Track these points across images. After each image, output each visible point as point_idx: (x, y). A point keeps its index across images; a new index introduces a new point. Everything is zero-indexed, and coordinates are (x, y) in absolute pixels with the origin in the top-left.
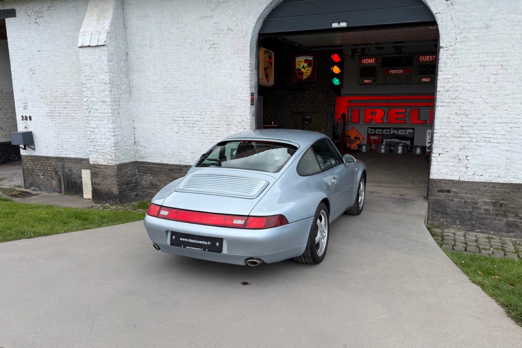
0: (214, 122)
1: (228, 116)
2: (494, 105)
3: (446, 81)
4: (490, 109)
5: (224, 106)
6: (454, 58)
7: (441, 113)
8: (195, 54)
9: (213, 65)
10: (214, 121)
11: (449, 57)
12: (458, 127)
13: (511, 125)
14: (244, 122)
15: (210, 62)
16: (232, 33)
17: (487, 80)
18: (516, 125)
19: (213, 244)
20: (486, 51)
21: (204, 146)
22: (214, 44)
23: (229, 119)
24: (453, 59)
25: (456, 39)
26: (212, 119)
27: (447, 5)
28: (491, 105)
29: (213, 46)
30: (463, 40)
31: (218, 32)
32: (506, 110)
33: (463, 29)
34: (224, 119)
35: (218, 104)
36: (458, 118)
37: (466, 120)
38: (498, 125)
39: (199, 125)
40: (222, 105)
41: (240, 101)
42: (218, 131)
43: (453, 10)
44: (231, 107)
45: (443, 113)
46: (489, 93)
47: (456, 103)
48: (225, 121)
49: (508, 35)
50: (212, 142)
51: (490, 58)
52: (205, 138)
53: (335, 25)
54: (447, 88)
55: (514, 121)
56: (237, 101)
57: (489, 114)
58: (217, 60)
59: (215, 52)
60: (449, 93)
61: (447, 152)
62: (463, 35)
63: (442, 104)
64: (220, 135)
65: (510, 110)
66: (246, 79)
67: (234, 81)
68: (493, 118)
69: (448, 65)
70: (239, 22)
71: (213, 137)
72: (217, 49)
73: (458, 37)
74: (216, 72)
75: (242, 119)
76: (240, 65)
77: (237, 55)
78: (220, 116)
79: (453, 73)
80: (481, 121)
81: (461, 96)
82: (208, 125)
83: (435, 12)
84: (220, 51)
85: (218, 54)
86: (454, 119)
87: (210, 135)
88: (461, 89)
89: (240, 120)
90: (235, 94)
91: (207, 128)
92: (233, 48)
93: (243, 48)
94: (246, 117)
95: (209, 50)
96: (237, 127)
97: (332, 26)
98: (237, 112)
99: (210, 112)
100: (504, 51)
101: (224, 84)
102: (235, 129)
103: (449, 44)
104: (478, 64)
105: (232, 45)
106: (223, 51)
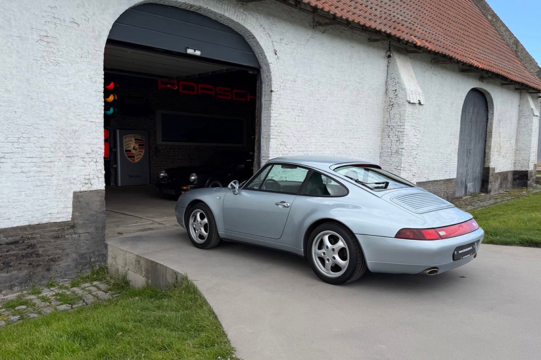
0: (44, 154)
1: (70, 145)
3: (276, 119)
4: (296, 141)
5: (62, 130)
8: (9, 44)
9: (44, 67)
10: (43, 152)
11: (277, 100)
15: (40, 62)
16: (79, 29)
17: (294, 120)
20: (294, 99)
21: (23, 193)
22: (47, 36)
23: (71, 148)
24: (279, 102)
25: (280, 86)
26: (40, 149)
27: (276, 58)
28: (296, 138)
29: (45, 39)
30: (284, 88)
31: (55, 21)
32: (303, 142)
33: (284, 80)
34: (62, 149)
35: (51, 125)
36: (281, 148)
39: (14, 159)
40: (60, 129)
41: (89, 124)
42: (51, 167)
43: (279, 63)
45: (274, 144)
46: (296, 129)
47: (280, 136)
48: (64, 152)
49: (304, 89)
50: (39, 184)
51: (296, 104)
52: (26, 179)
53: (190, 51)
54: (276, 124)
56: (84, 123)
57: (296, 145)
58: (52, 61)
59: (47, 49)
60: (277, 128)
61: (276, 175)
62: (284, 84)
63: (273, 137)
64: (54, 173)
65: (304, 142)
66: (98, 94)
67: (81, 95)
68: (297, 148)
69: (277, 106)
70: (89, 17)
71: (42, 178)
72: (52, 45)
73: (282, 85)
74: (50, 79)
75: (93, 149)
76: (90, 74)
77: (86, 60)
78: (56, 144)
79: (279, 112)
80: (292, 150)
81: (283, 131)
82: (33, 159)
83: (269, 62)
84: (58, 49)
85: (54, 52)
86: (279, 149)
87: (35, 175)
88: (283, 126)
89: (89, 151)
90: (82, 113)
91: (29, 164)
92: (80, 49)
93: (95, 52)
94: (98, 146)
95: (38, 43)
96: (84, 160)
97: (186, 51)
98: (84, 138)
99: (36, 139)
100: (302, 100)
101: (64, 98)
102: (81, 162)
103: (277, 89)
104: (291, 107)
105: (78, 44)
106: (63, 50)
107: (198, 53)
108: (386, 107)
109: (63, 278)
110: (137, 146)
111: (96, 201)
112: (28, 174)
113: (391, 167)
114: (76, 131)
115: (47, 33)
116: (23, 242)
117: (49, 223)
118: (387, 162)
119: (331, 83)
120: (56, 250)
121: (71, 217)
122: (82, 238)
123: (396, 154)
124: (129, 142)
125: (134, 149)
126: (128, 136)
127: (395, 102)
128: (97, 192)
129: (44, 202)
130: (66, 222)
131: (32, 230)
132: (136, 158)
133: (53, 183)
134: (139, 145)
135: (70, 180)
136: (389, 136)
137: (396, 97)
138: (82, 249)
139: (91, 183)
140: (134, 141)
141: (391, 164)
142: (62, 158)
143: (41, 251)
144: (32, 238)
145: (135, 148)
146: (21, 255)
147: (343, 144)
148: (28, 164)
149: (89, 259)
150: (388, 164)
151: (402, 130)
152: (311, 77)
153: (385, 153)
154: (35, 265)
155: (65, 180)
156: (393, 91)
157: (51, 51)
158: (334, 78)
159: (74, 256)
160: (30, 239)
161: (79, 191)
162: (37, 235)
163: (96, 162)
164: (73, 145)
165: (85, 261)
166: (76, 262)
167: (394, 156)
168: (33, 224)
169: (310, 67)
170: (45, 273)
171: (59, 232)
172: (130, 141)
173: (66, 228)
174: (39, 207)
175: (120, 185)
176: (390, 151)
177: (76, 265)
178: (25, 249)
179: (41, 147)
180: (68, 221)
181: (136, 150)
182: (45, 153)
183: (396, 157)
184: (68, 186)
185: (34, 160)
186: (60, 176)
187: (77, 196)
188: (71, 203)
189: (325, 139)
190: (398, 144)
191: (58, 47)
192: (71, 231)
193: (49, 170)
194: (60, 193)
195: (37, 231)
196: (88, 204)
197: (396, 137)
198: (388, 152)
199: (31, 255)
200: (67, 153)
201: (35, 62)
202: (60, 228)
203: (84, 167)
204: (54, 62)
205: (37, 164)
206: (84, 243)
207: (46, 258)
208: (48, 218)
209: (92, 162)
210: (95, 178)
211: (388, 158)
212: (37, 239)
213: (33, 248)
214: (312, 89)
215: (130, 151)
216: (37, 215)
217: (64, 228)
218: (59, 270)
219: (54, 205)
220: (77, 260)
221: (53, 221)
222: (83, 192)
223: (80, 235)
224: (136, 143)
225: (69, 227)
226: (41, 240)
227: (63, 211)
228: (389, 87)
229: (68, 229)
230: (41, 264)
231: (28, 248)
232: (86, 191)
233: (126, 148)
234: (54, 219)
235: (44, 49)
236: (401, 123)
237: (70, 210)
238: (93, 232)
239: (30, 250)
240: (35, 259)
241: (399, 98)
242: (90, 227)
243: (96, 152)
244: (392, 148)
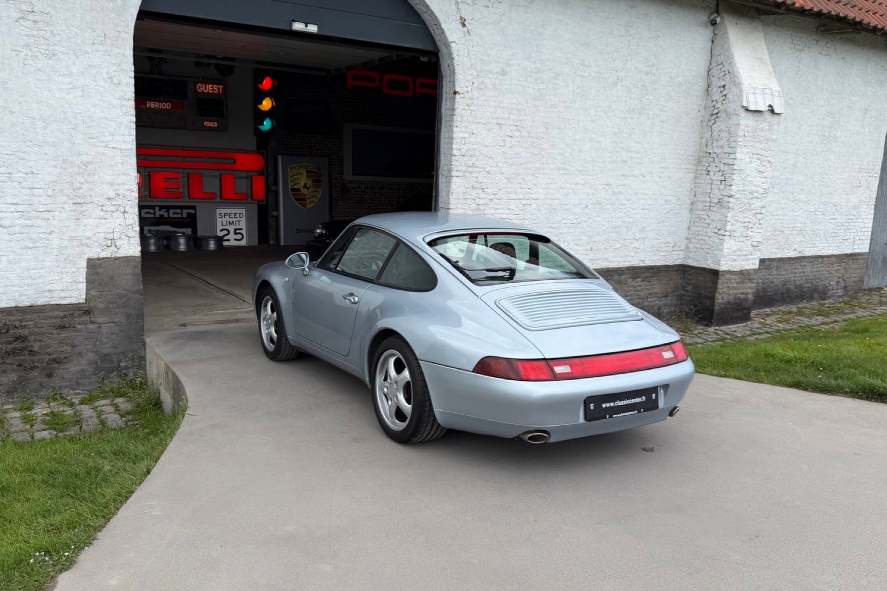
0: (36, 199)
1: (78, 185)
2: (509, 176)
3: (463, 142)
4: (505, 181)
5: (64, 161)
6: (471, 110)
7: (457, 186)
9: (30, 62)
10: (35, 196)
11: (466, 107)
12: (474, 206)
13: (524, 202)
14: (121, 197)
15: (22, 54)
17: (502, 144)
18: (528, 202)
19: (649, 398)
20: (502, 105)
21: (4, 259)
22: (33, 12)
23: (81, 191)
24: (469, 112)
25: (473, 83)
26: (28, 191)
27: (464, 32)
28: (506, 176)
29: (31, 17)
30: (480, 86)
32: (520, 183)
33: (481, 72)
34: (65, 192)
35: (46, 154)
36: (474, 193)
37: (482, 195)
38: (513, 202)
40: (61, 159)
41: (109, 152)
42: (48, 219)
43: (470, 42)
44: (86, 164)
45: (459, 187)
46: (505, 161)
47: (472, 172)
48: (69, 196)
49: (523, 87)
50: (31, 245)
51: (506, 115)
52: (9, 237)
53: (298, 26)
54: (464, 151)
55: (527, 196)
56: (102, 150)
57: (504, 188)
58: (43, 51)
59: (35, 32)
60: (466, 158)
62: (481, 80)
63: (457, 174)
64: (53, 229)
65: (523, 183)
66: (125, 102)
67: (94, 106)
68: (508, 193)
69: (465, 119)
71: (34, 236)
72: (41, 25)
73: (475, 81)
74: (41, 80)
75: (118, 192)
76: (108, 71)
77: (101, 48)
78: (55, 184)
79: (469, 131)
80: (497, 196)
81: (477, 163)
82: (17, 206)
83: (450, 39)
84: (53, 31)
85: (46, 37)
86: (470, 195)
87: (22, 231)
88: (477, 154)
89: (112, 194)
90: (97, 135)
91: (12, 214)
92: (90, 31)
93: (117, 34)
94: (126, 187)
95: (18, 23)
96: (104, 208)
97: (291, 26)
98: (102, 174)
99: (21, 175)
100: (519, 107)
101: (66, 110)
102: (98, 212)
103: (466, 89)
104: (495, 121)
105: (87, 23)
106: (61, 33)
107: (313, 28)
108: (707, 119)
109: (74, 389)
110: (310, 183)
111: (126, 274)
112: (11, 229)
113: (707, 229)
114: (88, 162)
115: (32, 6)
116: (7, 331)
117: (48, 305)
118: (702, 221)
119: (584, 74)
120: (61, 347)
121: (84, 297)
122: (105, 330)
123: (718, 206)
124: (297, 176)
125: (305, 187)
126: (296, 166)
127: (722, 108)
128: (128, 259)
129: (39, 273)
130: (76, 304)
131: (21, 315)
132: (308, 201)
133: (52, 244)
134: (314, 181)
135: (81, 240)
136: (709, 171)
137: (724, 100)
138: (104, 346)
139: (116, 246)
140: (305, 174)
141: (709, 224)
142: (66, 206)
143: (36, 347)
144: (21, 326)
145: (307, 186)
146: (3, 351)
147: (606, 187)
148: (9, 214)
149: (116, 363)
150: (703, 225)
151: (731, 162)
152: (539, 66)
153: (699, 203)
154: (28, 366)
155: (72, 239)
156: (720, 87)
157: (41, 34)
158: (590, 66)
159: (91, 356)
160: (17, 328)
161: (97, 257)
162: (30, 323)
163: (125, 212)
164: (84, 186)
165: (111, 365)
166: (95, 366)
167: (715, 209)
168: (22, 305)
169: (537, 46)
170: (44, 379)
171: (65, 320)
172: (299, 174)
173: (76, 313)
174: (32, 280)
175: (282, 244)
176: (708, 199)
177: (96, 370)
178: (10, 343)
179: (30, 188)
180: (80, 303)
181: (308, 188)
182: (38, 198)
183: (718, 212)
184: (78, 250)
185: (20, 208)
186: (63, 233)
187: (93, 265)
188: (84, 276)
189: (566, 177)
190: (722, 187)
191: (52, 29)
192: (85, 318)
193: (45, 224)
194: (65, 259)
195: (28, 316)
196: (112, 277)
197: (721, 173)
198: (705, 202)
199: (22, 352)
200: (74, 197)
201: (14, 54)
202: (66, 313)
203: (105, 220)
204: (47, 52)
205: (25, 214)
206: (107, 338)
207: (44, 357)
208: (46, 297)
209: (118, 212)
210: (123, 237)
211: (704, 213)
212: (30, 328)
213: (24, 342)
214: (541, 86)
215: (298, 190)
216: (27, 293)
217: (73, 314)
218: (67, 376)
219: (55, 278)
220: (96, 363)
221: (54, 302)
222: (103, 259)
223: (101, 325)
224: (308, 177)
225: (80, 312)
226: (36, 330)
227: (70, 288)
228: (712, 79)
229: (80, 316)
230: (37, 367)
231: (15, 341)
232: (107, 258)
233: (293, 186)
234: (57, 299)
235: (29, 33)
236: (730, 149)
237: (83, 286)
238: (121, 322)
239: (18, 345)
240: (27, 357)
241: (729, 102)
242: (117, 313)
243: (124, 197)
244: (711, 195)
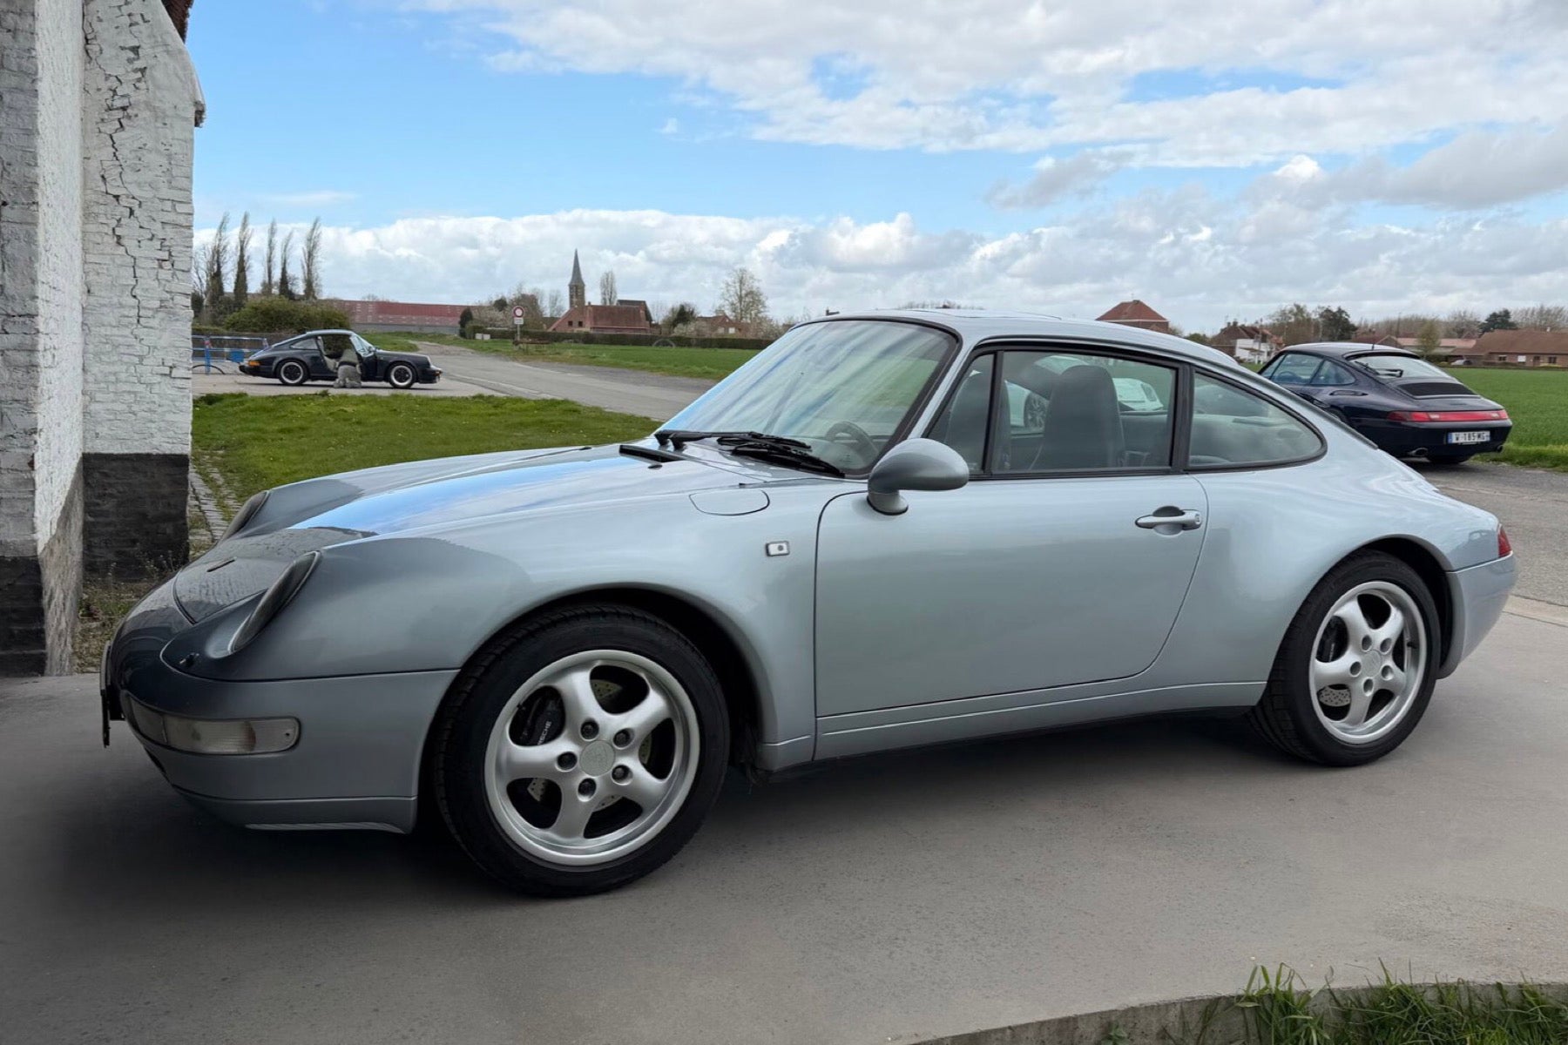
108: (97, 117)
113: (140, 369)
118: (122, 350)
123: (161, 315)
127: (135, 96)
136: (119, 237)
137: (139, 80)
141: (141, 358)
150: (126, 359)
151: (181, 220)
153: (105, 310)
156: (123, 48)
167: (154, 323)
176: (133, 302)
183: (164, 330)
190: (165, 274)
197: (157, 244)
198: (121, 306)
211: (127, 332)
228: (97, 26)
236: (175, 192)
241: (158, 87)
244: (137, 292)
